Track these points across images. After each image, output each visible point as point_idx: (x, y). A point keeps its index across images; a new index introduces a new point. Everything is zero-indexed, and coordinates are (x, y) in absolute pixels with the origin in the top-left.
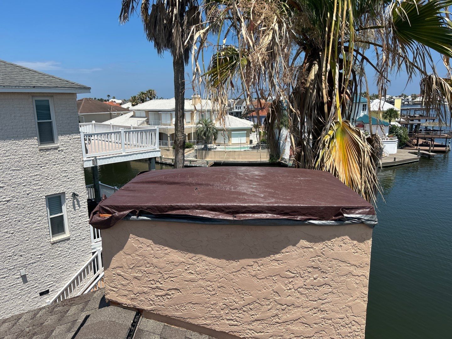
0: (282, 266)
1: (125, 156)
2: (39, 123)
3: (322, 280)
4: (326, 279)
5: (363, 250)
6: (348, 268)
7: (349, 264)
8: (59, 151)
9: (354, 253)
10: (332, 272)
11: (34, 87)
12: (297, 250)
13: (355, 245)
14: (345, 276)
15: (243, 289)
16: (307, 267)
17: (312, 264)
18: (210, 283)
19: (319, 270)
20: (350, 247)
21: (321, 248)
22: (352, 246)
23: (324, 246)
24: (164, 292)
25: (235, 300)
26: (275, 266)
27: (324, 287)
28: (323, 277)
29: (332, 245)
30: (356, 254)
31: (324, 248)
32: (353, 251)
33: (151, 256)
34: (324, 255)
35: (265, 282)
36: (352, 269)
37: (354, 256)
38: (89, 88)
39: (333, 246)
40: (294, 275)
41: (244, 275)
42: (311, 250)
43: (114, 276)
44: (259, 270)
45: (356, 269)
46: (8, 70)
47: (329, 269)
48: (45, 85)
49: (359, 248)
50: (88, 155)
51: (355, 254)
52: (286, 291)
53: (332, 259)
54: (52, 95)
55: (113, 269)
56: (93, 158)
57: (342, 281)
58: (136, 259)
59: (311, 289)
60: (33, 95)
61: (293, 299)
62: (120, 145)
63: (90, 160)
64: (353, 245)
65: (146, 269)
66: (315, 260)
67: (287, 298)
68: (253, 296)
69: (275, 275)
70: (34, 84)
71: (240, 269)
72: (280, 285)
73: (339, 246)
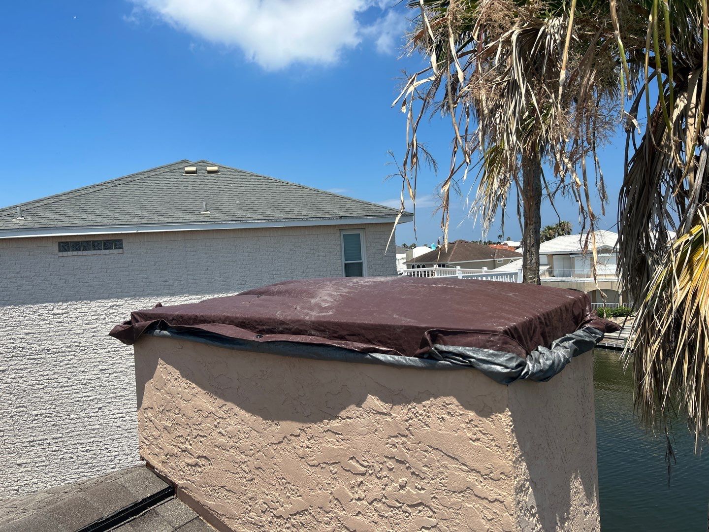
0: (344, 445)
2: (346, 264)
3: (415, 493)
4: (422, 492)
5: (491, 437)
6: (463, 475)
7: (464, 465)
9: (471, 439)
10: (432, 479)
11: (341, 217)
12: (364, 416)
13: (472, 420)
14: (459, 493)
15: (289, 481)
16: (386, 457)
17: (393, 450)
18: (244, 457)
19: (407, 468)
20: (463, 425)
21: (406, 418)
22: (467, 423)
23: (410, 414)
24: (194, 460)
25: (279, 498)
26: (332, 443)
27: (420, 511)
28: (416, 487)
29: (424, 413)
30: (476, 444)
31: (411, 418)
32: (469, 435)
33: (179, 395)
34: (413, 436)
35: (317, 473)
36: (472, 478)
37: (475, 447)
39: (428, 417)
40: (363, 469)
41: (288, 453)
42: (389, 419)
43: (146, 420)
44: (308, 447)
45: (481, 482)
47: (425, 468)
48: (355, 214)
49: (481, 429)
51: (474, 443)
52: (354, 501)
53: (428, 446)
54: (363, 227)
55: (145, 409)
57: (453, 504)
58: (165, 399)
59: (397, 508)
60: (340, 228)
61: (367, 522)
64: (467, 421)
65: (175, 417)
66: (397, 443)
67: (357, 517)
68: (303, 499)
69: (334, 463)
71: (281, 439)
72: (341, 486)
73: (439, 418)
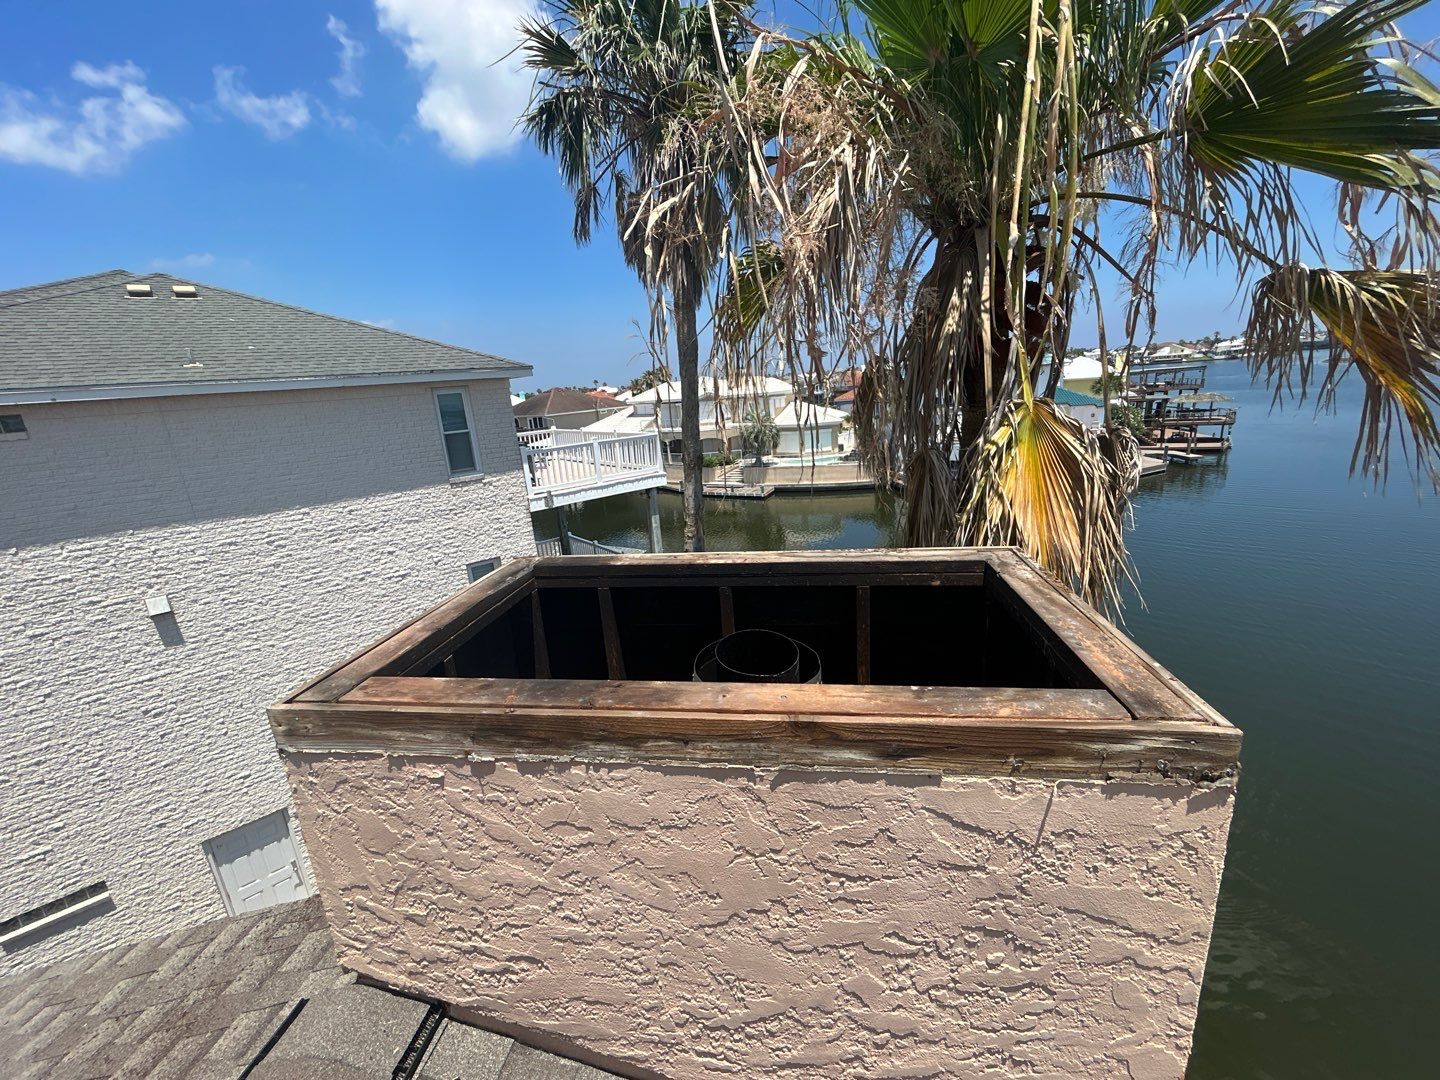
0: (872, 918)
1: (602, 488)
2: (446, 436)
3: (1019, 971)
4: (1034, 969)
5: (1187, 889)
6: (1119, 941)
7: (1124, 928)
8: (485, 484)
9: (1146, 894)
10: (1057, 951)
11: (432, 371)
12: (925, 872)
13: (1155, 867)
14: (1107, 965)
15: (742, 976)
16: (963, 928)
17: (983, 918)
18: (632, 950)
19: (1007, 941)
20: (1135, 875)
21: (1018, 871)
22: (1143, 871)
23: (1028, 866)
24: (498, 964)
25: (718, 1002)
26: (846, 916)
27: (1024, 994)
28: (1023, 964)
29: (1058, 863)
30: (1155, 898)
31: (1028, 872)
32: (1143, 888)
33: (443, 862)
34: (1029, 895)
35: (813, 961)
36: (1137, 945)
37: (1149, 905)
38: (531, 367)
39: (1065, 868)
40: (914, 948)
41: (740, 937)
42: (979, 874)
43: (350, 908)
44: (789, 926)
45: (1152, 947)
46: (391, 343)
47: (1046, 938)
48: (452, 366)
49: (1170, 879)
50: (537, 489)
51: (1151, 899)
52: (888, 992)
53: (1059, 908)
54: (465, 384)
55: (342, 890)
56: (546, 495)
57: (1095, 979)
58: (403, 868)
59: (978, 994)
60: (432, 386)
61: (914, 1017)
62: (592, 466)
63: (540, 499)
64: (1145, 868)
65: (434, 898)
66: (993, 908)
67: (893, 1013)
68: (775, 999)
69: (849, 945)
70: (432, 366)
71: (726, 918)
72: (866, 973)
73: (1088, 869)
